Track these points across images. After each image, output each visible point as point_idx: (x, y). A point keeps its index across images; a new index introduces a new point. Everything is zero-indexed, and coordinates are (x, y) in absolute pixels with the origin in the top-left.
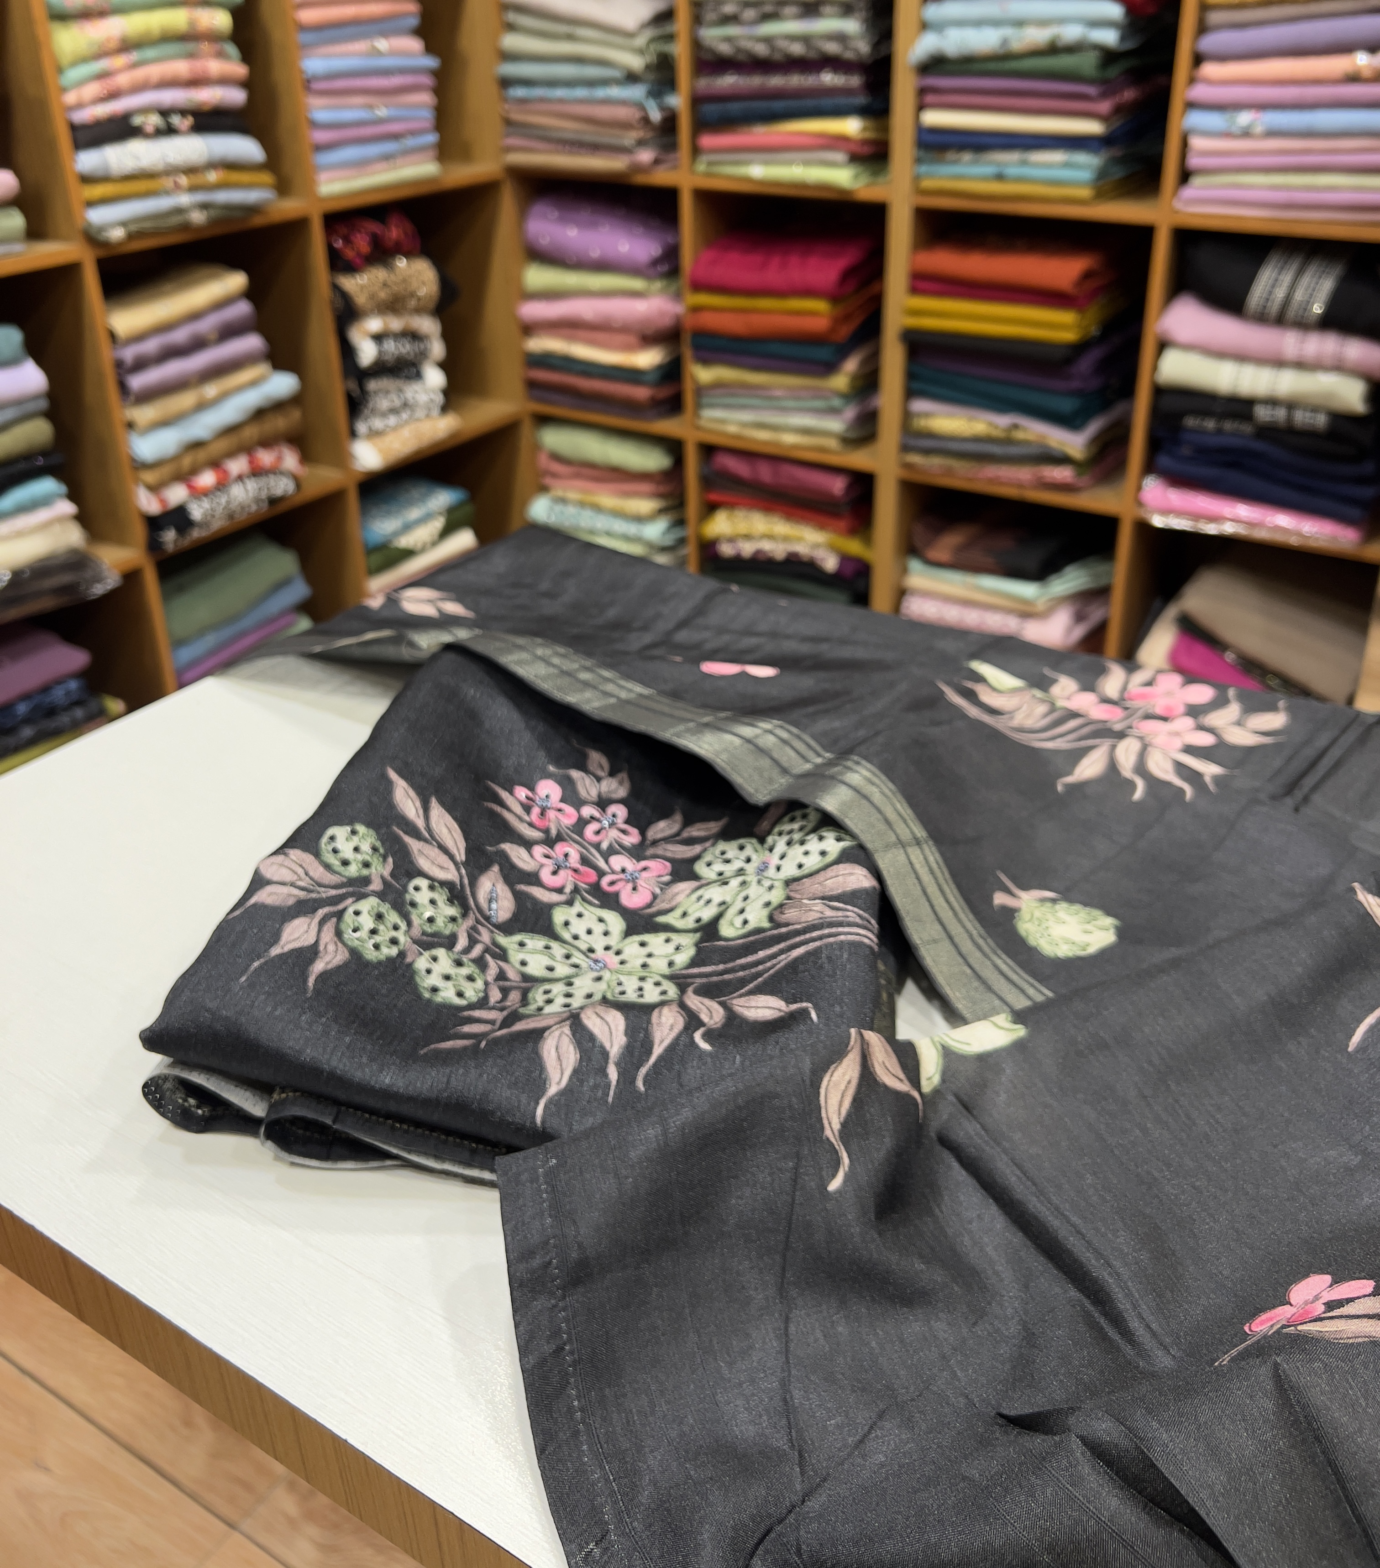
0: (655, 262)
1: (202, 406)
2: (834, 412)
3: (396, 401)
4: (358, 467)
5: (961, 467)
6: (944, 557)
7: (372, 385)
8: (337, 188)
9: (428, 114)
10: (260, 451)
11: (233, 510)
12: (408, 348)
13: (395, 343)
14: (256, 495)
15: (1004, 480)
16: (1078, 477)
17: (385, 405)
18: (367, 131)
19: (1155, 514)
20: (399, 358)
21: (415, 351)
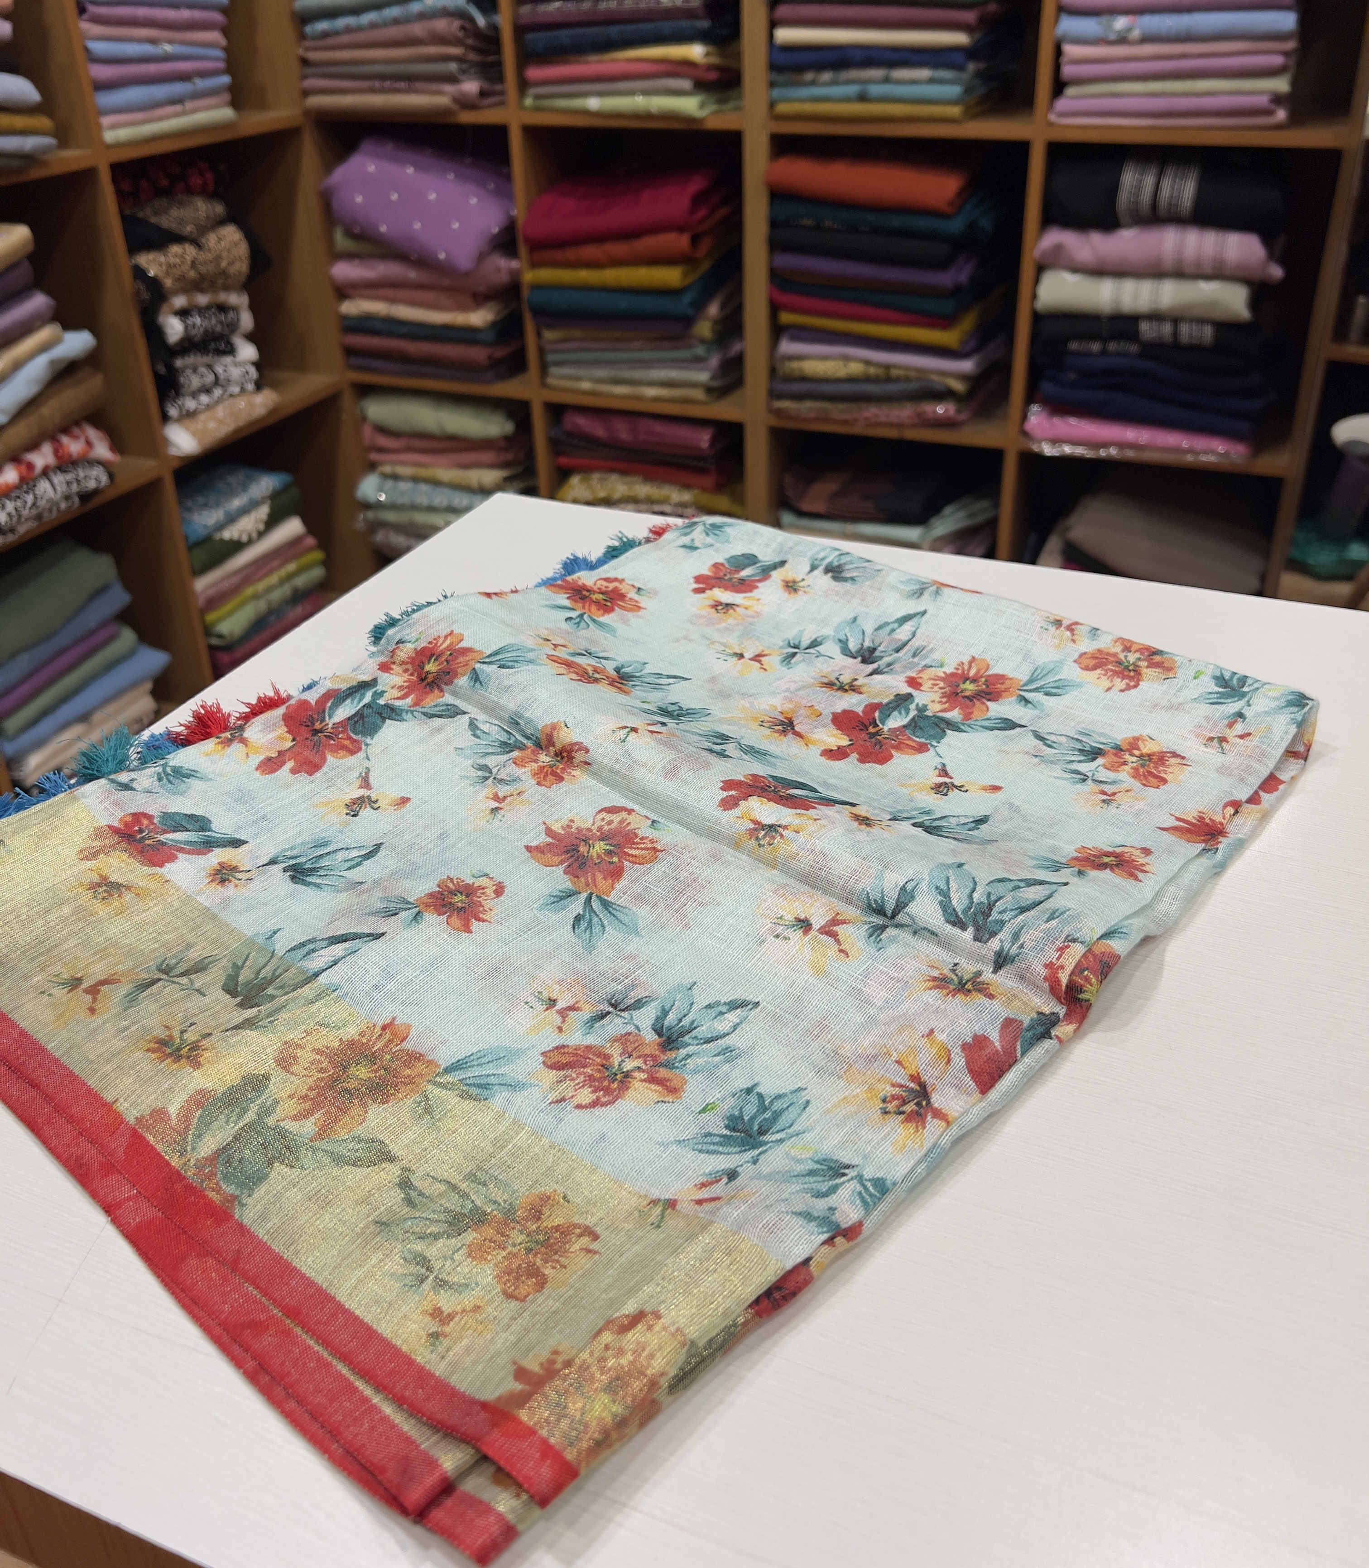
2: (698, 361)
3: (206, 377)
4: (173, 452)
5: (837, 411)
6: (820, 507)
7: (179, 363)
8: (123, 134)
9: (220, 54)
10: (65, 440)
11: (40, 509)
12: (214, 321)
13: (200, 317)
14: (65, 490)
15: (883, 419)
16: (959, 411)
17: (195, 381)
18: (152, 69)
19: (1043, 443)
20: (206, 331)
21: (221, 323)
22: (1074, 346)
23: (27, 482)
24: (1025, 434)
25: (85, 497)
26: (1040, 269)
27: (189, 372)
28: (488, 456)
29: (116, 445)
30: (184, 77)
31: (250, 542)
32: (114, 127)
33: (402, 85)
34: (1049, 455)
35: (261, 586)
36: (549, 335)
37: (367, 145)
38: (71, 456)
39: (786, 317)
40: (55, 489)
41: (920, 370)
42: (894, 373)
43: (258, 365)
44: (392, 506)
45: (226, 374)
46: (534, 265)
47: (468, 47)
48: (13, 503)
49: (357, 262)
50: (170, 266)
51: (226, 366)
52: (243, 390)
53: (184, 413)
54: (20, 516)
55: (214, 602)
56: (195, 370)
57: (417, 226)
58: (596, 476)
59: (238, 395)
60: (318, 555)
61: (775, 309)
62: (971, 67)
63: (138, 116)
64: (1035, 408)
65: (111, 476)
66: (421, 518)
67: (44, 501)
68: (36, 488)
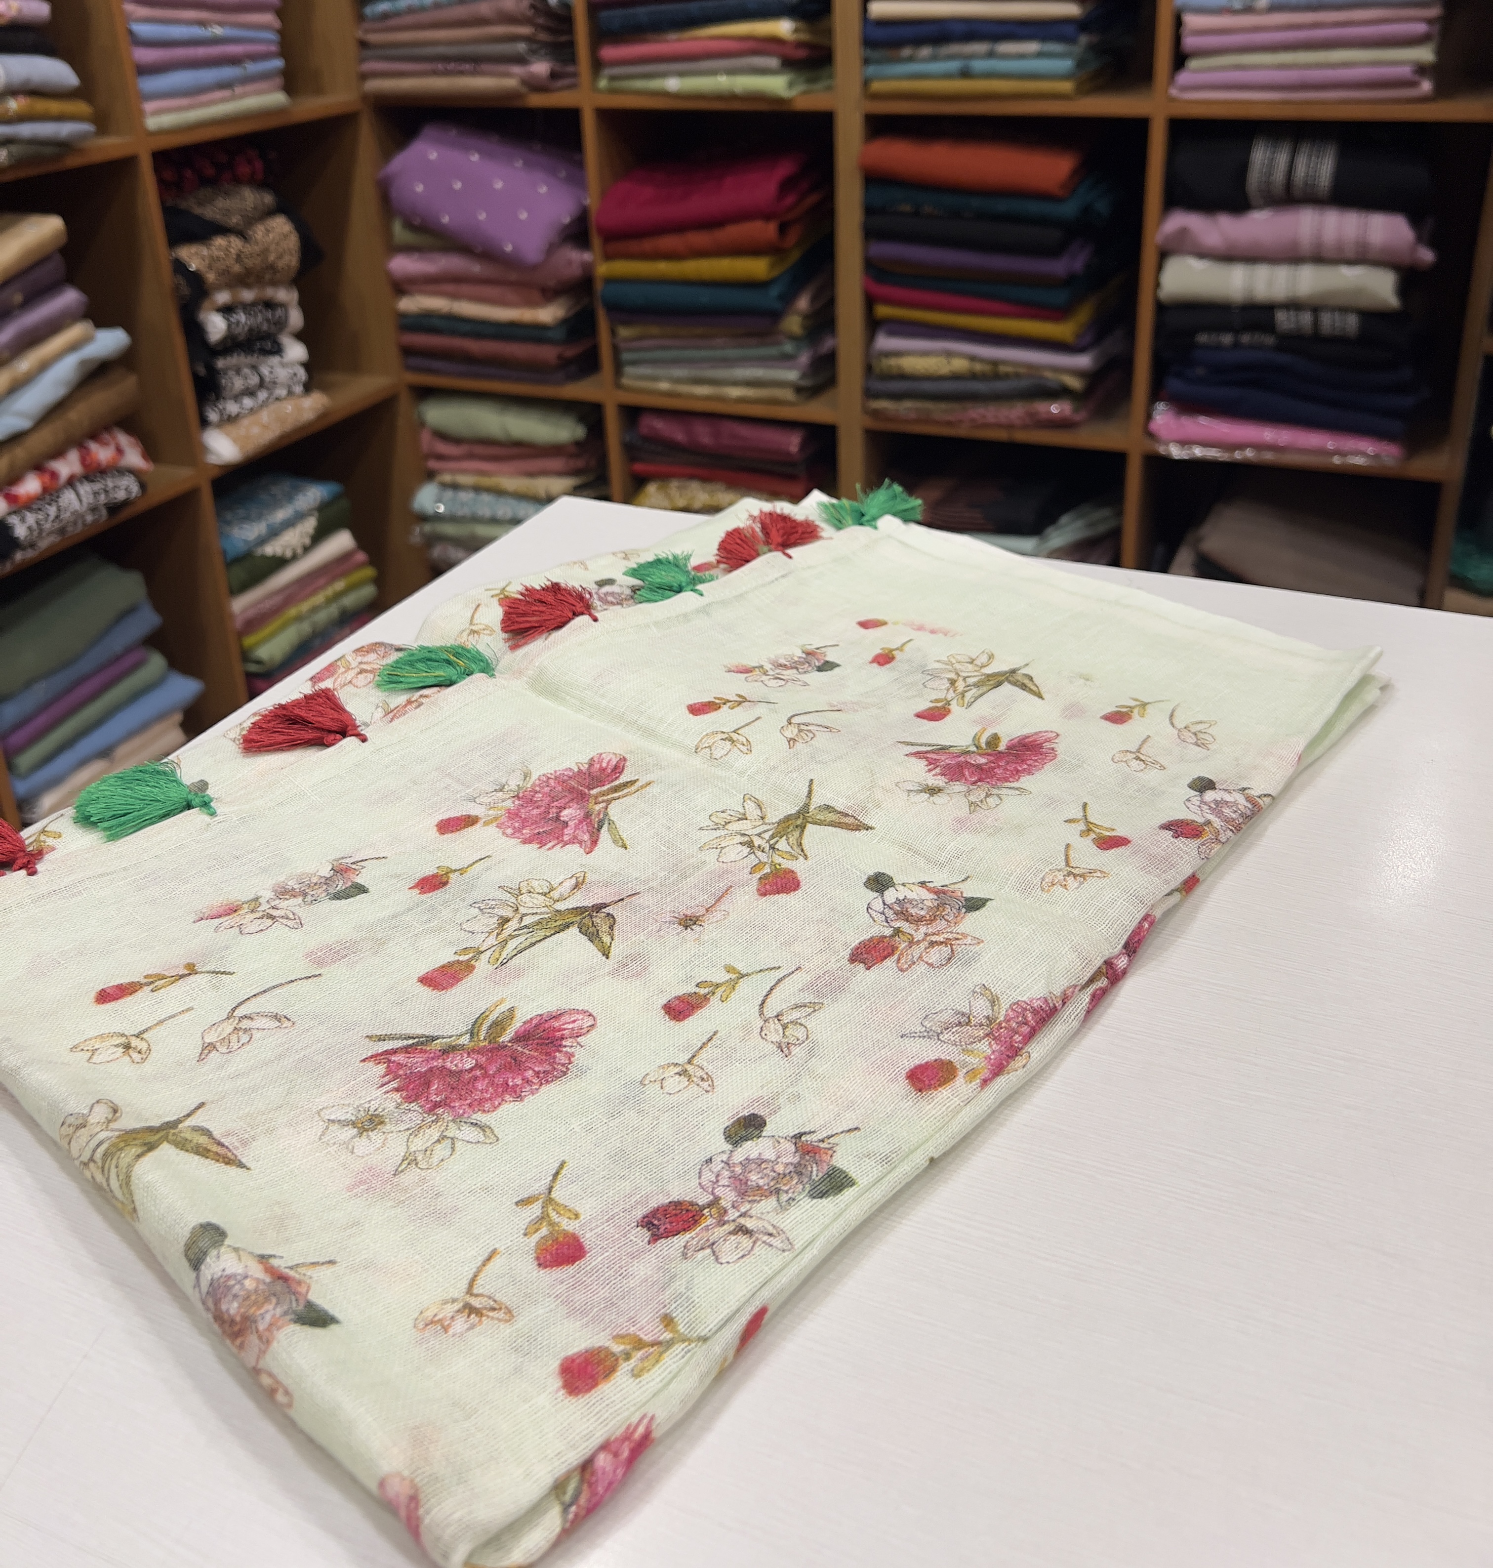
1: (17, 386)
2: (787, 359)
3: (250, 379)
4: (212, 459)
5: (939, 410)
7: (221, 363)
8: (169, 120)
9: (272, 36)
10: (93, 446)
11: (64, 522)
12: (260, 318)
13: (245, 314)
14: (91, 502)
15: (991, 419)
16: (1076, 410)
17: (238, 384)
18: (201, 52)
19: (1171, 445)
20: (251, 330)
21: (268, 321)
22: (1203, 338)
23: (50, 493)
24: (1151, 435)
25: (114, 508)
26: (1164, 255)
27: (231, 373)
28: (557, 463)
29: (150, 452)
30: (234, 61)
31: (295, 558)
32: (157, 112)
33: (467, 67)
34: (1176, 458)
35: (305, 607)
36: (624, 332)
37: (429, 131)
38: (99, 465)
39: (883, 311)
40: (81, 501)
41: (1030, 366)
42: (1003, 369)
43: (307, 366)
44: (451, 519)
45: (271, 376)
46: (609, 257)
47: (536, 26)
48: (34, 515)
49: (416, 256)
50: (214, 260)
51: (272, 367)
52: (290, 393)
53: (226, 417)
54: (41, 530)
55: (253, 624)
56: (238, 371)
57: (482, 216)
58: (674, 484)
59: (285, 399)
60: (369, 572)
61: (870, 301)
62: (1084, 39)
63: (184, 102)
64: (1161, 407)
65: (143, 486)
66: (483, 531)
67: (68, 514)
68: (60, 500)
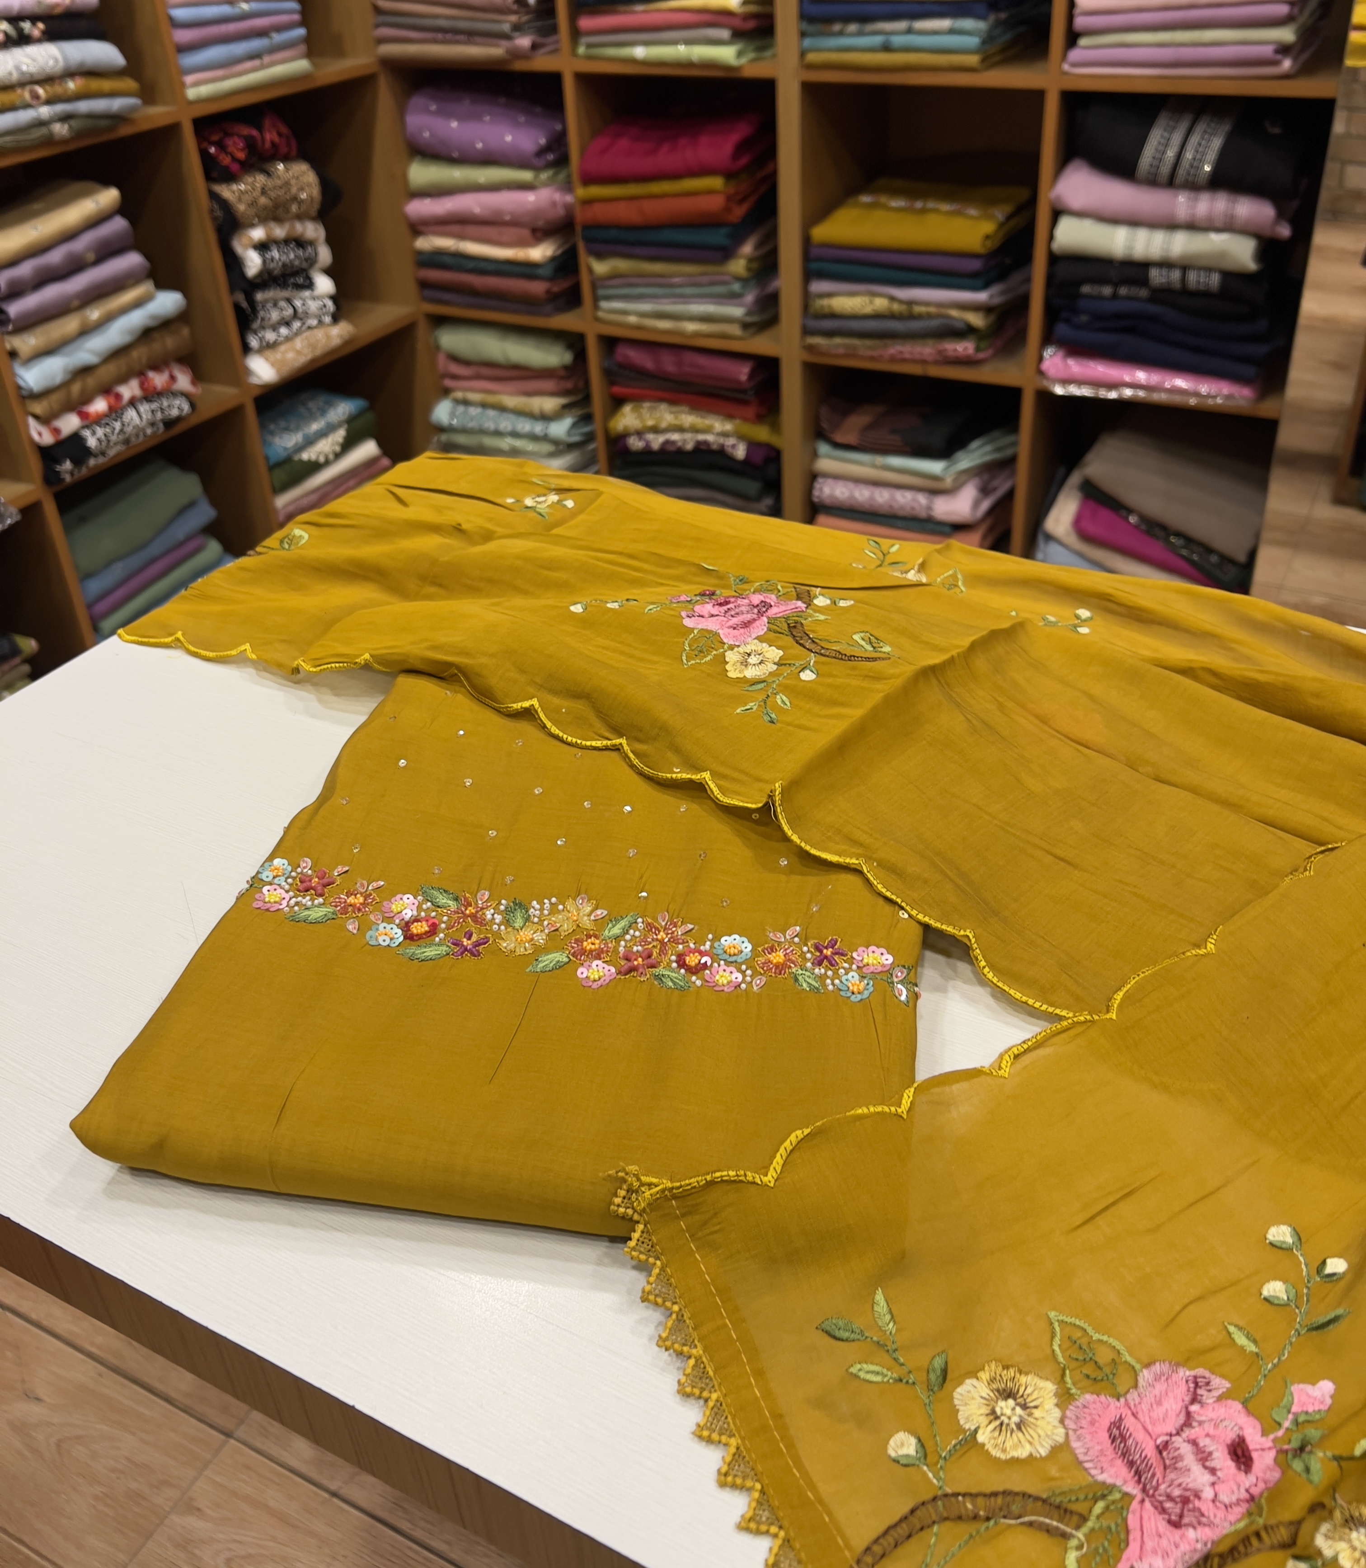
0: (542, 152)
1: (86, 331)
2: (734, 296)
3: (285, 311)
4: (254, 380)
5: (863, 346)
6: (851, 438)
7: (259, 296)
8: (205, 90)
9: (296, 9)
10: (152, 375)
11: (127, 435)
12: (292, 255)
13: (278, 250)
14: (149, 417)
15: (907, 356)
16: (978, 349)
17: (275, 315)
18: (232, 27)
19: (1056, 383)
20: (285, 265)
21: (300, 258)
22: (1087, 289)
23: (115, 411)
24: (1040, 374)
25: (169, 423)
26: (1059, 212)
27: (269, 305)
28: (549, 385)
29: (197, 378)
30: (261, 33)
31: (327, 463)
32: (197, 84)
34: (1059, 394)
38: (155, 388)
40: (141, 417)
42: (917, 309)
43: (334, 298)
44: (464, 431)
45: (304, 308)
48: (103, 429)
49: (429, 200)
51: (304, 300)
52: (320, 322)
53: (264, 344)
54: (109, 441)
55: (293, 513)
56: (275, 305)
58: (647, 405)
59: (316, 327)
62: (993, 16)
63: (219, 73)
64: (1050, 349)
65: (193, 405)
66: (489, 441)
67: (131, 427)
68: (124, 417)
